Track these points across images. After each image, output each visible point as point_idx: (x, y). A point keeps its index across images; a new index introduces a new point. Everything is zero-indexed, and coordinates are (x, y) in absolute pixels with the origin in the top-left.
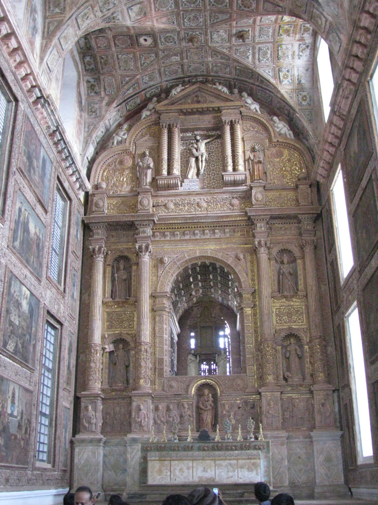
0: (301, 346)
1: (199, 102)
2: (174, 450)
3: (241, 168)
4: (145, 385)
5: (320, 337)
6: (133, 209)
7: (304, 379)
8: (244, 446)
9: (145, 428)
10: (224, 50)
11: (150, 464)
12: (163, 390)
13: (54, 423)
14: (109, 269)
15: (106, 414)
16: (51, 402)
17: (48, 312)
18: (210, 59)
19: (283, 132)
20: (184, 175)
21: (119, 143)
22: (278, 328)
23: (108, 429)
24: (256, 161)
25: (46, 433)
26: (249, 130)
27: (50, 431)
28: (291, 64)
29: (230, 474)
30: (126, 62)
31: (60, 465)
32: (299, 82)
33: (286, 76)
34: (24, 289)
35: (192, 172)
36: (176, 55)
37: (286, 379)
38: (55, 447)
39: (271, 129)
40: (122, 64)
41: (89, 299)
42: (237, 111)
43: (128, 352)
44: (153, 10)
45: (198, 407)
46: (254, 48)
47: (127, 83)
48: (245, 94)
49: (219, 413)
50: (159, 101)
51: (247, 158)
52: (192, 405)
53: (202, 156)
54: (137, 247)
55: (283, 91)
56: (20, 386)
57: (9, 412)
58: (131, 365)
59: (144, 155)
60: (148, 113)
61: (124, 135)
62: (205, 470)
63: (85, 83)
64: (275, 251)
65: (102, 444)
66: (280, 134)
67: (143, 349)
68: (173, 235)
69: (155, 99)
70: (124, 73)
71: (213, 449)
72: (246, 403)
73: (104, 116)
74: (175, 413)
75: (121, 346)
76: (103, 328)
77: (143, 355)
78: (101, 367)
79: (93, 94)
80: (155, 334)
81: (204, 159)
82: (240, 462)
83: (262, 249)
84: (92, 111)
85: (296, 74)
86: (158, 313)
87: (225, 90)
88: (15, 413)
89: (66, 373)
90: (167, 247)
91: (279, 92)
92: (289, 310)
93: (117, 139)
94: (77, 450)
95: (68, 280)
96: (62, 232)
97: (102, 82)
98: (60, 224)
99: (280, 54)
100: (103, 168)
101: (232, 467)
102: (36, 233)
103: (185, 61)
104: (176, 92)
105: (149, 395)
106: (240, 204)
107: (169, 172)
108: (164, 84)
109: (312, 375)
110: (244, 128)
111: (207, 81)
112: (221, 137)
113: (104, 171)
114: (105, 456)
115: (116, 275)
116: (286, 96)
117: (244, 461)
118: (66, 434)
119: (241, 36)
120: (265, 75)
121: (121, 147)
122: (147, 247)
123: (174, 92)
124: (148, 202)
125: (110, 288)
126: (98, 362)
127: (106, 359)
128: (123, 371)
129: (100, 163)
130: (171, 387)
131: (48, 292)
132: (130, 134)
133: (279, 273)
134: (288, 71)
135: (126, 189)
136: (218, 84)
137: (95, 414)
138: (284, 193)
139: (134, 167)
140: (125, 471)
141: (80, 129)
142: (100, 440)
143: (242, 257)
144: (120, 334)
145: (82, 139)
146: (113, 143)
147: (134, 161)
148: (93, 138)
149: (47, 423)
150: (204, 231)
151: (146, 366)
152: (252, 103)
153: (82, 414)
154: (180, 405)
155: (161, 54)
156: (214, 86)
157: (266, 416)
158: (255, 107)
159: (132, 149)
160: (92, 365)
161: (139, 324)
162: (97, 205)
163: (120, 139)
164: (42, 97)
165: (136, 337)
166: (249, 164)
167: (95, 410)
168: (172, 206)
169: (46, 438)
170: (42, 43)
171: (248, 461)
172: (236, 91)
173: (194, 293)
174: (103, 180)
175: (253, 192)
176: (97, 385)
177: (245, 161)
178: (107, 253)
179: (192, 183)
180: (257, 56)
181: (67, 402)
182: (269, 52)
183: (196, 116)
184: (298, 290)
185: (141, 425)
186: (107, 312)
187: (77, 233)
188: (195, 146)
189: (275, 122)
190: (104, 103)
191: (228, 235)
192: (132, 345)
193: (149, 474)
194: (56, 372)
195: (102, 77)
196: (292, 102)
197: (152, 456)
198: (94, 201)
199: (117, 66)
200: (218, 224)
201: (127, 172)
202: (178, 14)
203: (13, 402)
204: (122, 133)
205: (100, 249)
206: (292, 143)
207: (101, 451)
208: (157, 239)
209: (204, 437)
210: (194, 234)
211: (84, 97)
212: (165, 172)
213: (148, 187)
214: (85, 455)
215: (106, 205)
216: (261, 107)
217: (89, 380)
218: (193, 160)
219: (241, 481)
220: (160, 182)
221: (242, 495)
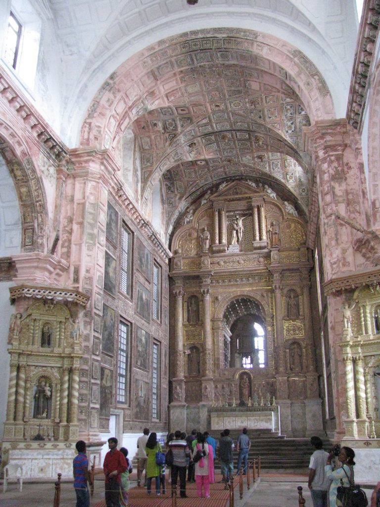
0: (301, 349)
1: (237, 193)
2: (225, 411)
3: (264, 237)
4: (209, 374)
5: (311, 344)
6: (198, 265)
7: (302, 369)
8: (265, 409)
9: (210, 399)
10: (251, 165)
11: (212, 419)
12: (220, 376)
13: (159, 398)
14: (186, 304)
15: (187, 391)
16: (157, 386)
17: (154, 339)
18: (243, 168)
19: (291, 212)
20: (229, 243)
21: (188, 222)
22: (287, 339)
23: (189, 399)
24: (273, 232)
25: (155, 403)
26: (270, 210)
27: (157, 402)
28: (293, 170)
29: (256, 424)
30: (190, 173)
31: (163, 420)
32: (300, 180)
33: (291, 178)
34: (143, 331)
35: (234, 240)
36: (221, 168)
37: (291, 369)
38: (160, 410)
39: (283, 210)
40: (187, 174)
41: (175, 323)
42: (261, 198)
43: (199, 354)
44: (205, 151)
45: (240, 386)
46: (269, 163)
47: (191, 185)
48: (266, 186)
49: (253, 389)
50: (212, 194)
51: (268, 230)
52: (237, 384)
53: (240, 229)
54: (202, 291)
55: (289, 187)
56: (144, 381)
57: (140, 395)
58: (201, 362)
59: (203, 230)
60: (205, 201)
61: (191, 217)
62: (242, 422)
63: (165, 186)
64: (285, 291)
65: (185, 408)
66: (289, 214)
67: (207, 353)
68: (223, 281)
69: (209, 192)
70: (189, 179)
71: (247, 411)
72: (268, 383)
73: (178, 207)
74: (227, 389)
75: (195, 350)
76: (183, 339)
77: (208, 357)
78: (184, 363)
79: (170, 192)
80: (214, 343)
81: (241, 231)
82: (261, 418)
83: (277, 290)
84: (170, 203)
85: (298, 176)
86: (216, 330)
87: (254, 185)
88: (143, 396)
89: (164, 369)
90: (220, 290)
91: (287, 187)
92: (294, 327)
93: (187, 220)
94: (172, 411)
95: (162, 315)
96: (157, 288)
97: (175, 185)
98: (156, 283)
99: (286, 164)
100: (179, 239)
101: (257, 420)
102: (146, 299)
103: (227, 170)
104: (222, 187)
105: (211, 379)
106: (264, 261)
107: (220, 242)
108: (214, 182)
109: (307, 367)
110: (267, 209)
111: (242, 179)
112: (252, 215)
113: (180, 241)
114: (187, 414)
115: (190, 308)
116: (292, 190)
117: (263, 417)
118: (165, 403)
119: (260, 157)
120: (277, 177)
121: (190, 225)
122: (208, 291)
123: (221, 187)
124: (207, 261)
125: (187, 316)
126: (182, 361)
127: (186, 359)
128: (196, 365)
129: (177, 236)
130: (225, 374)
131: (153, 327)
132: (195, 217)
133: (288, 304)
134: (292, 174)
135: (193, 253)
136: (249, 181)
137: (181, 391)
138: (292, 253)
139: (198, 238)
140: (199, 423)
141: (163, 217)
142: (185, 406)
143: (265, 295)
144: (194, 344)
145: (165, 223)
146: (184, 223)
147: (198, 234)
148: (172, 221)
149: (155, 398)
150: (242, 279)
151: (210, 363)
152: (271, 193)
153: (174, 391)
154: (229, 385)
155: (211, 169)
156: (247, 182)
157: (279, 391)
158: (273, 195)
159: (196, 226)
160: (178, 363)
161: (205, 338)
162: (176, 264)
163: (188, 220)
164: (145, 223)
165: (203, 345)
166: (269, 234)
167: (181, 388)
168: (222, 263)
169: (156, 406)
170: (141, 186)
171: (265, 417)
172: (261, 185)
173: (239, 311)
174: (179, 247)
175: (272, 253)
176: (181, 374)
177: (267, 233)
178: (184, 294)
179: (235, 248)
180: (272, 167)
181: (165, 385)
182: (279, 164)
183: (236, 202)
184: (299, 315)
185: (207, 397)
186: (186, 330)
187: (166, 284)
188: (236, 222)
189: (286, 206)
190: (177, 198)
191: (257, 281)
192: (201, 350)
193: (212, 424)
194: (159, 369)
195: (175, 182)
196: (295, 193)
197: (213, 415)
198: (175, 262)
199: (184, 176)
200: (250, 275)
201: (193, 241)
202: (220, 151)
203: (141, 390)
204: (190, 216)
205: (180, 292)
206: (297, 219)
207: (185, 412)
208: (214, 284)
209: (242, 404)
210: (236, 281)
211: (164, 195)
212: (217, 242)
213: (207, 252)
214: (177, 414)
215: (182, 264)
216: (277, 195)
217: (177, 371)
218: (235, 232)
219: (262, 428)
220: (214, 249)
221: (259, 435)
